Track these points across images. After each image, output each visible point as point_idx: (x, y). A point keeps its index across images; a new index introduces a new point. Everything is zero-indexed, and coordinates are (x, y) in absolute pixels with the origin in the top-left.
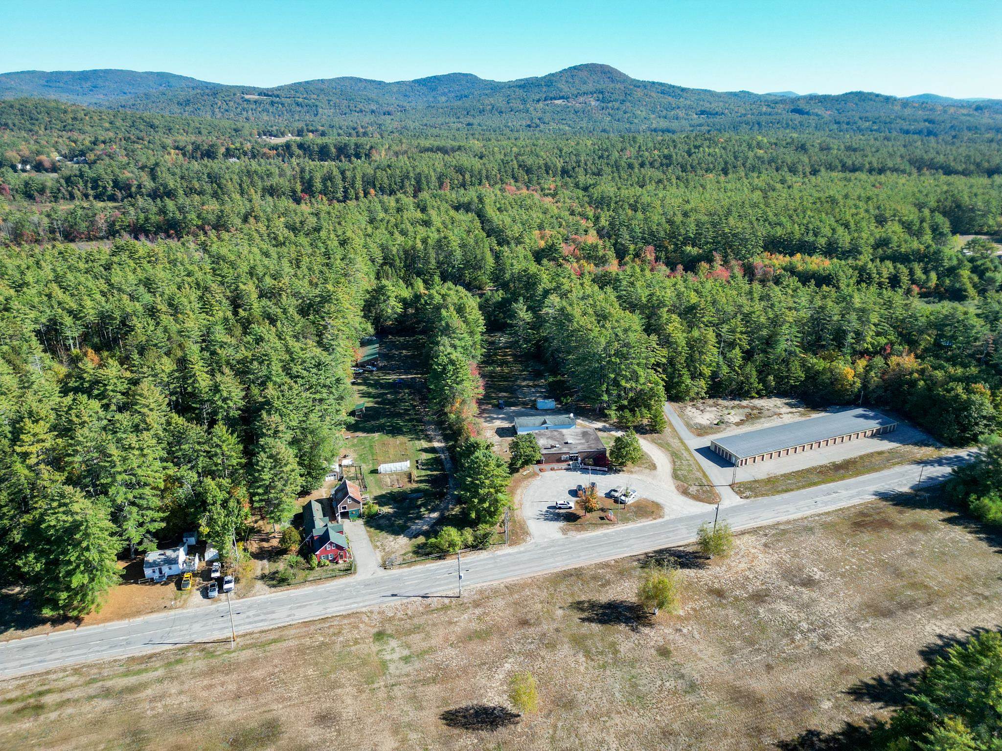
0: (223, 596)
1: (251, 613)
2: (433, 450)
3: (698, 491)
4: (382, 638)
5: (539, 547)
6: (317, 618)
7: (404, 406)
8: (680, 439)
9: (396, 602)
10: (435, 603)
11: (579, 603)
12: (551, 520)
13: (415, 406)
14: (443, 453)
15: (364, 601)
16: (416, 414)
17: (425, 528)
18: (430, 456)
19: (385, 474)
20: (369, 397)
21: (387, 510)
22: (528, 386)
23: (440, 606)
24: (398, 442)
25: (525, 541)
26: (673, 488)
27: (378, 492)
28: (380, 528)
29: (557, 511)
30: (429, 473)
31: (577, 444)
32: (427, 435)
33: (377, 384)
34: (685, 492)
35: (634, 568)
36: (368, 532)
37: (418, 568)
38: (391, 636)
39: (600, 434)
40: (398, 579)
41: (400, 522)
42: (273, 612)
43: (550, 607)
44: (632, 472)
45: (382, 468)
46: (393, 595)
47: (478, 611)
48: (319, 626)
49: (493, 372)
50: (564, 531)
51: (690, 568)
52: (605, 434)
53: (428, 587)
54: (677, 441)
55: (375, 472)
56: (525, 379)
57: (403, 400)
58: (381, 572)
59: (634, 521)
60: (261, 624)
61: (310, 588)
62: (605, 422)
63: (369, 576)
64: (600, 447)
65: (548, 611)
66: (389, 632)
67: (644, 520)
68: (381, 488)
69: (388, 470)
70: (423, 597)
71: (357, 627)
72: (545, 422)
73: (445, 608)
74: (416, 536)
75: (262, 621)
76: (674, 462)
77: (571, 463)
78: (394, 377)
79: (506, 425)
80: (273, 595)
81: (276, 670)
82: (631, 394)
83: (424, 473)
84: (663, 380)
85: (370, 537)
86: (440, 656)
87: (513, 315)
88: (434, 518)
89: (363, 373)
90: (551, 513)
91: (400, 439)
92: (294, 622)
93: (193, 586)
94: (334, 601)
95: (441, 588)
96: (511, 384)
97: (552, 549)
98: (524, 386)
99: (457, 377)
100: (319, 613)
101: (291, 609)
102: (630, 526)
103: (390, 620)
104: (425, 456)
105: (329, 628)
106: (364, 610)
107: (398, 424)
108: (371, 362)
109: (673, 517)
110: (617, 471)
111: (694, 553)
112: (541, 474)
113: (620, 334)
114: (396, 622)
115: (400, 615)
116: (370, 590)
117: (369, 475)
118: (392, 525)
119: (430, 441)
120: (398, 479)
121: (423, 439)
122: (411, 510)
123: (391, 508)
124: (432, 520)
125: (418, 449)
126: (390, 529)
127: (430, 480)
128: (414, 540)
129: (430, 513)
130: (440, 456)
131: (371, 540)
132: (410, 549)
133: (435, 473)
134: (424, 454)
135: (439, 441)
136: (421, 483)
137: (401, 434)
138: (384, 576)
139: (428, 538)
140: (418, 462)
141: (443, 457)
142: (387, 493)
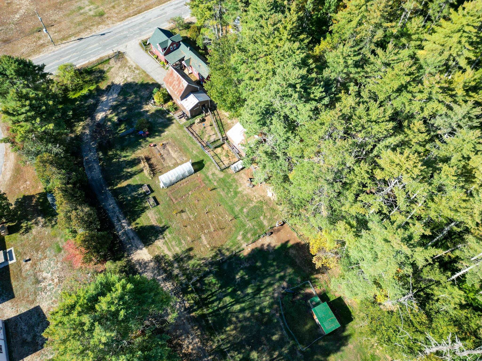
4: (99, 13)
9: (100, 32)
10: (73, 39)
15: (121, 27)
17: (104, 98)
18: (143, 221)
19: (182, 162)
21: (150, 108)
23: (68, 38)
27: (172, 131)
30: (130, 182)
36: (152, 79)
37: (94, 59)
38: (95, 16)
40: (105, 46)
41: (130, 98)
42: (175, 9)
46: (104, 34)
53: (80, 45)
58: (121, 49)
63: (128, 44)
66: (97, 18)
70: (81, 39)
73: (64, 38)
74: (109, 87)
83: (136, 180)
85: (148, 76)
86: (61, 14)
88: (100, 111)
94: (141, 23)
95: (70, 47)
103: (99, 23)
104: (149, 218)
106: (119, 23)
107: (236, 298)
114: (95, 23)
115: (94, 27)
116: (122, 34)
117: (201, 158)
118: (136, 92)
119: (158, 259)
120: (163, 159)
121: (171, 264)
122: (126, 116)
123: (147, 111)
124: (101, 108)
125: (167, 232)
126: (136, 88)
127: (125, 168)
128: (109, 84)
129: (106, 116)
130: (129, 224)
131: (145, 72)
132: (108, 74)
133: (124, 184)
134: (154, 223)
135: (144, 265)
136: (135, 159)
137: (212, 264)
138: (117, 46)
139: (98, 89)
140: (154, 198)
141: (124, 222)
142: (163, 132)
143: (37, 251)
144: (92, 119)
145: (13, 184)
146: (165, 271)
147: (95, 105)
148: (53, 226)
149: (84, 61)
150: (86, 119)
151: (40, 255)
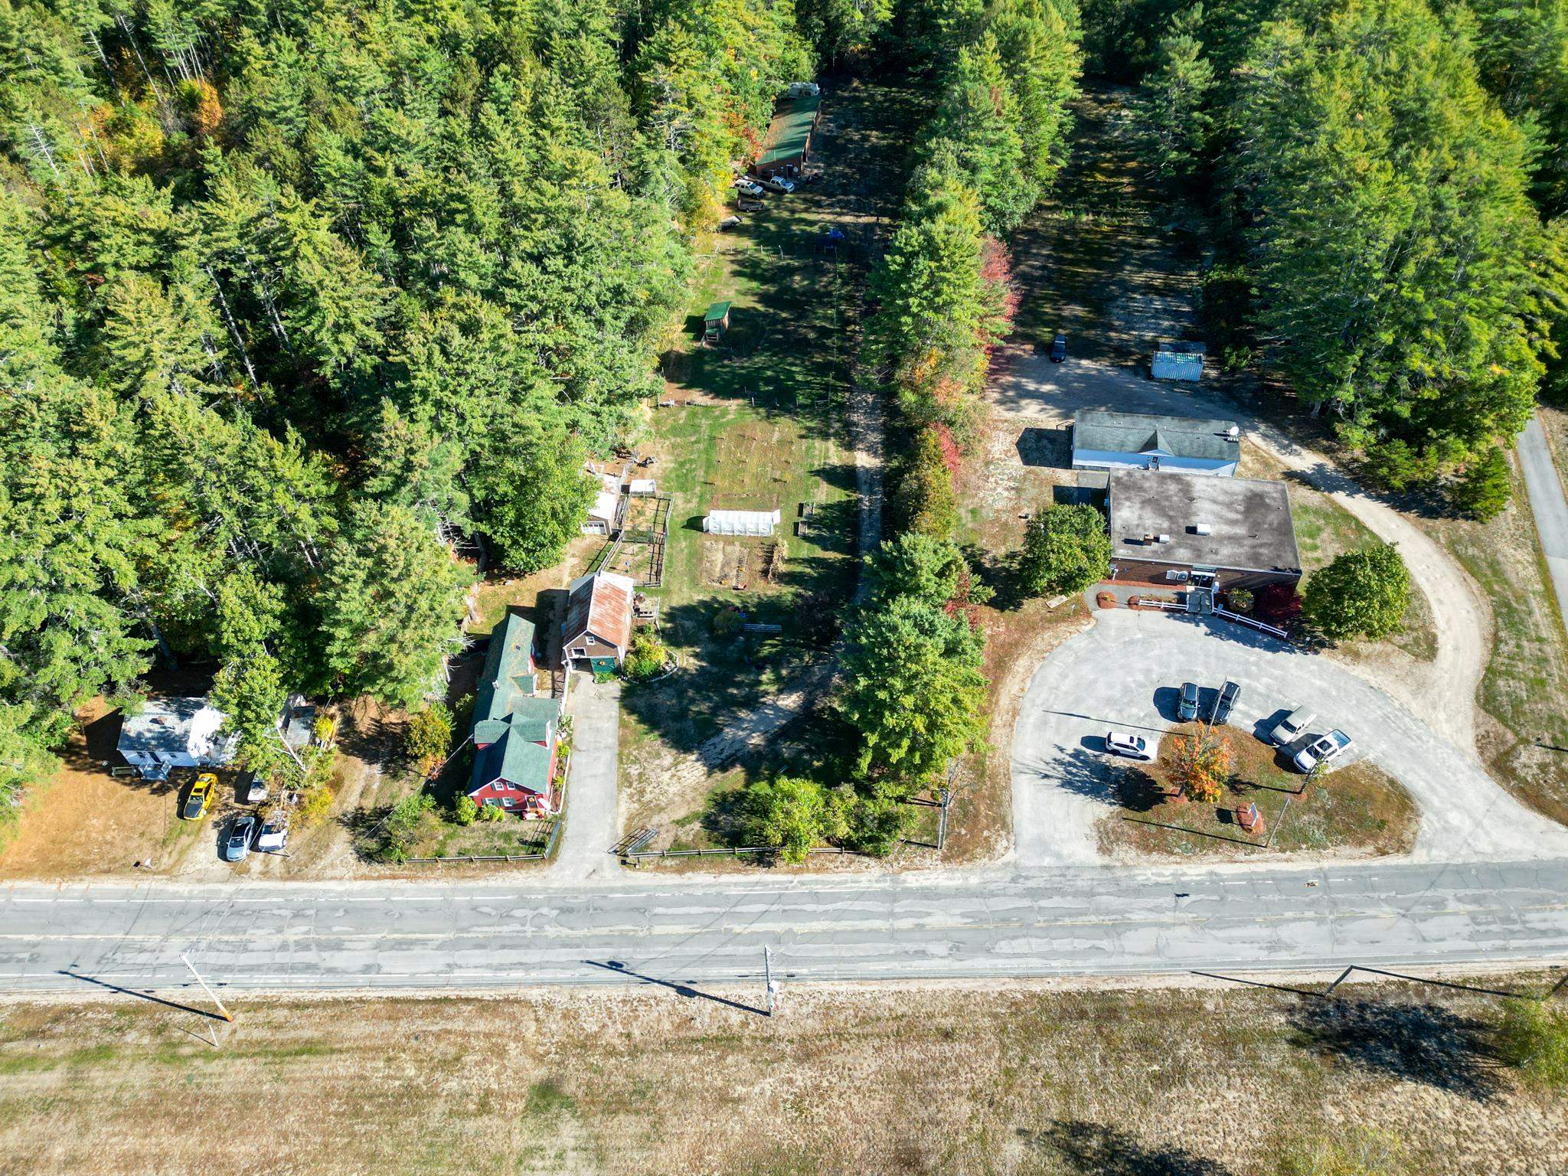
0: (257, 862)
1: (296, 933)
2: (844, 477)
3: (1543, 767)
4: (549, 1107)
5: (1020, 886)
6: (422, 995)
7: (824, 316)
8: (1539, 552)
9: (612, 989)
10: (704, 1015)
11: (1080, 1129)
12: (1079, 789)
13: (849, 322)
14: (871, 492)
15: (542, 966)
16: (842, 350)
17: (756, 740)
18: (838, 495)
19: (717, 538)
20: (752, 277)
21: (686, 660)
22: (1148, 288)
23: (714, 1031)
24: (776, 436)
25: (990, 849)
26: (1467, 740)
27: (686, 595)
28: (651, 718)
29: (1105, 758)
30: (819, 553)
31: (1221, 539)
32: (848, 425)
33: (781, 239)
34: (1501, 767)
35: (1269, 1037)
36: (623, 725)
37: (701, 879)
38: (570, 1104)
39: (1303, 495)
40: (641, 908)
41: (704, 707)
42: (339, 946)
43: (994, 1124)
44: (1356, 655)
45: (718, 520)
46: (611, 965)
47: (804, 1076)
48: (419, 1025)
49: (1070, 227)
50: (1107, 840)
51: (1443, 1084)
52: (1313, 497)
53: (704, 960)
54: (1525, 555)
55: (695, 524)
56: (1145, 264)
57: (823, 298)
58: (613, 875)
59: (1317, 846)
60: (300, 979)
61: (442, 884)
62: (1327, 451)
63: (580, 882)
64: (1285, 562)
65: (982, 1138)
66: (571, 1088)
67: (1346, 850)
68: (694, 582)
69: (726, 527)
70: (683, 991)
71: (501, 1052)
72: (1151, 444)
73: (726, 1042)
74: (726, 765)
75: (310, 968)
76: (1497, 640)
77: (1190, 589)
78: (826, 217)
79: (1050, 420)
80: (359, 885)
81: (284, 1150)
82: (1429, 393)
83: (808, 551)
84: (1543, 356)
85: (623, 743)
87: (1158, 65)
88: (784, 711)
89: (762, 196)
90: (1086, 763)
91: (787, 427)
92: (371, 994)
93: (210, 810)
94: (480, 946)
95: (732, 972)
96: (1104, 273)
97: (1056, 901)
98: (1136, 289)
99: (938, 293)
100: (431, 978)
101: (378, 946)
102: (1301, 863)
103: (585, 1044)
104: (826, 494)
105: (438, 1037)
106: (534, 994)
107: (790, 375)
108: (786, 168)
109: (1439, 856)
110: (1314, 646)
111: (1469, 1025)
112: (1098, 613)
113: (1454, 204)
114: (595, 1059)
115: (612, 1036)
116: (565, 931)
117: (682, 532)
118: (682, 715)
119: (850, 447)
120: (740, 562)
121: (836, 435)
122: (741, 672)
123: (696, 656)
124: (778, 718)
125: (816, 467)
126: (674, 726)
127: (811, 577)
128: (718, 775)
129: (780, 691)
130: (860, 500)
131: (620, 755)
132: (701, 806)
133: (831, 555)
134: (825, 486)
135: (871, 450)
136: (787, 583)
137: (789, 411)
138: (613, 890)
139: (752, 776)
140: (800, 514)
141: (866, 505)
142: (703, 603)
143: (1006, 524)
144: (812, 703)
145: (1016, 644)
146: (849, 433)
147: (784, 733)
148: (972, 546)
149: (728, 885)
150: (822, 710)
151: (1004, 517)
